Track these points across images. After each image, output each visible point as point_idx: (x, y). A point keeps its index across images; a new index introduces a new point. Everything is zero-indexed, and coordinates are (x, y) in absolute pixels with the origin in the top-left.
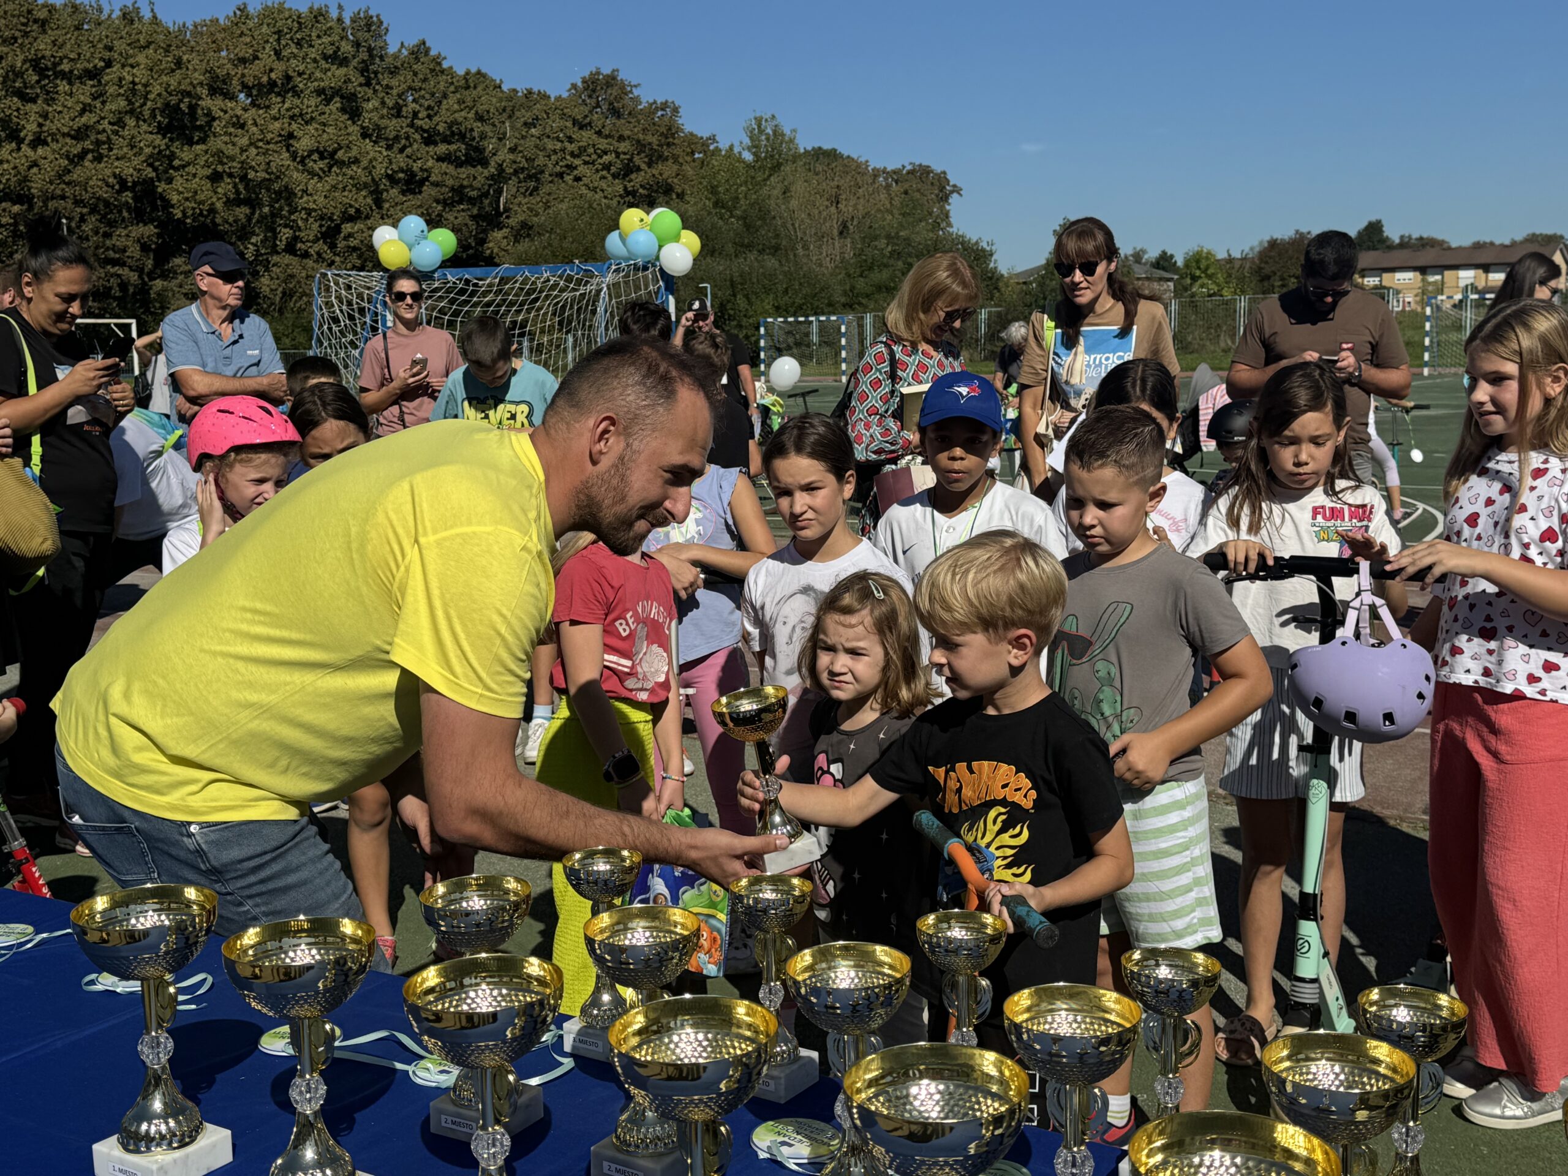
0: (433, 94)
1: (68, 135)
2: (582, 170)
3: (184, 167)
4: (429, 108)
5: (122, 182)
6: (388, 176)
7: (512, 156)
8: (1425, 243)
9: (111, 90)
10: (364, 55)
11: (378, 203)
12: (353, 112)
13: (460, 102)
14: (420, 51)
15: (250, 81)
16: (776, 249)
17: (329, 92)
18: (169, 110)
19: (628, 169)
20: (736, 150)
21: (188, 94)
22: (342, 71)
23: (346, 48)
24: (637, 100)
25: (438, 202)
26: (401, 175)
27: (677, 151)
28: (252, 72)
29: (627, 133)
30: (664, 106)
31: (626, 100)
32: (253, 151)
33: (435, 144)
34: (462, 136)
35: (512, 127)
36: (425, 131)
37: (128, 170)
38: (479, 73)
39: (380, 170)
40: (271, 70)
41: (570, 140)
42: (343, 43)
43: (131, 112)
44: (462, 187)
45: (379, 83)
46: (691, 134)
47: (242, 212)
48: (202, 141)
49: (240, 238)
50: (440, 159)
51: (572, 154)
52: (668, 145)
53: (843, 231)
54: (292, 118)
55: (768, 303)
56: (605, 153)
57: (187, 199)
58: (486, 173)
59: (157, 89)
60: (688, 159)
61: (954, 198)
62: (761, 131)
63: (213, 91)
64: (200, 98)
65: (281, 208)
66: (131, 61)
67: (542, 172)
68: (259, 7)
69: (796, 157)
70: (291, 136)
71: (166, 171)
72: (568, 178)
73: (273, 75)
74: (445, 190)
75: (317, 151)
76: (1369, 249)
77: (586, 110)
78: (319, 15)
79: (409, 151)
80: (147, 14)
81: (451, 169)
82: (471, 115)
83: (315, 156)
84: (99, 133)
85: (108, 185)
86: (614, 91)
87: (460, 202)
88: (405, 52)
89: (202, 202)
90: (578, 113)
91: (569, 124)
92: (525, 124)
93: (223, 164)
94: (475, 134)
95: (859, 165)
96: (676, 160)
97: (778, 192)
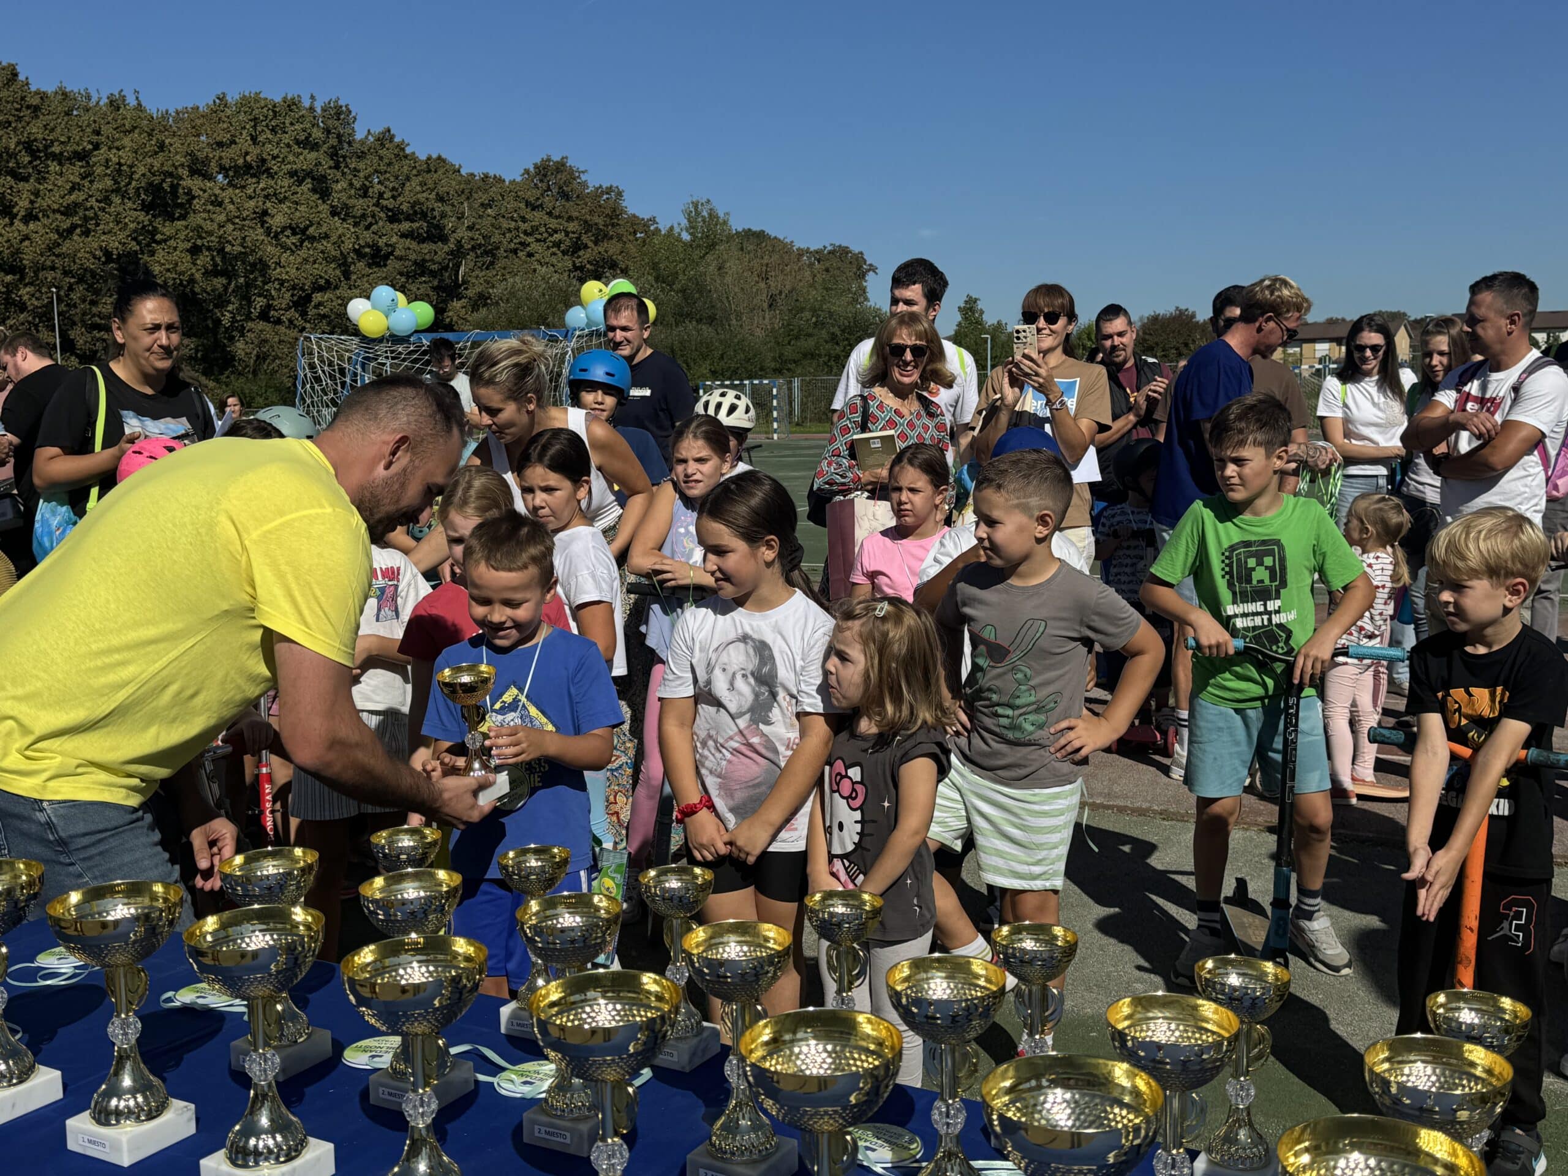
0: (397, 177)
1: (58, 211)
2: (535, 247)
3: (165, 241)
4: (394, 189)
5: (108, 254)
6: (355, 250)
7: (470, 234)
9: (99, 170)
10: (333, 141)
11: (347, 275)
12: (322, 190)
13: (423, 184)
14: (385, 138)
15: (226, 163)
16: (711, 320)
17: (301, 174)
18: (154, 189)
19: (577, 247)
20: (677, 230)
21: (171, 175)
22: (314, 155)
23: (317, 134)
24: (584, 185)
25: (401, 274)
26: (367, 250)
27: (621, 231)
28: (229, 155)
29: (575, 214)
30: (609, 190)
31: (575, 184)
32: (230, 227)
33: (399, 221)
34: (424, 215)
35: (470, 208)
36: (389, 210)
37: (114, 245)
38: (439, 158)
39: (348, 245)
40: (247, 153)
41: (524, 220)
42: (315, 130)
43: (117, 191)
44: (424, 260)
45: (347, 166)
46: (634, 216)
47: (219, 282)
48: (183, 217)
49: (216, 306)
50: (404, 236)
51: (526, 233)
52: (613, 225)
53: (772, 304)
54: (267, 197)
55: (705, 368)
56: (556, 232)
57: (168, 270)
58: (446, 249)
59: (141, 170)
60: (631, 238)
61: (870, 276)
62: (698, 213)
63: (193, 172)
64: (181, 178)
65: (255, 279)
66: (117, 144)
67: (498, 248)
68: (237, 97)
69: (730, 238)
70: (265, 213)
71: (148, 245)
72: (520, 254)
73: (248, 158)
74: (407, 263)
75: (290, 227)
77: (539, 192)
78: (292, 105)
79: (374, 227)
80: (131, 101)
81: (414, 245)
82: (433, 196)
83: (288, 232)
84: (86, 209)
85: (95, 257)
86: (563, 177)
87: (422, 274)
88: (371, 139)
89: (182, 273)
90: (531, 195)
91: (522, 205)
92: (482, 205)
93: (201, 238)
94: (436, 213)
95: (785, 245)
96: (620, 238)
97: (712, 268)
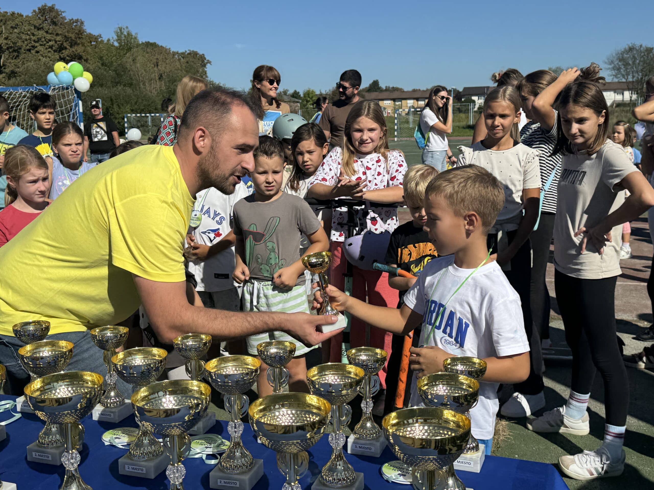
2: (39, 48)
7: (7, 42)
8: (395, 89)
16: (130, 85)
19: (61, 48)
20: (112, 41)
24: (64, 18)
27: (84, 41)
29: (60, 32)
30: (77, 21)
31: (59, 18)
35: (6, 29)
41: (33, 35)
46: (90, 34)
51: (34, 41)
52: (79, 38)
53: (161, 77)
55: (128, 108)
56: (50, 40)
60: (89, 44)
61: (208, 66)
62: (122, 33)
67: (20, 49)
69: (138, 45)
72: (32, 51)
76: (374, 91)
77: (40, 22)
86: (53, 14)
90: (37, 23)
91: (33, 28)
92: (12, 27)
95: (166, 49)
96: (83, 45)
97: (130, 60)
